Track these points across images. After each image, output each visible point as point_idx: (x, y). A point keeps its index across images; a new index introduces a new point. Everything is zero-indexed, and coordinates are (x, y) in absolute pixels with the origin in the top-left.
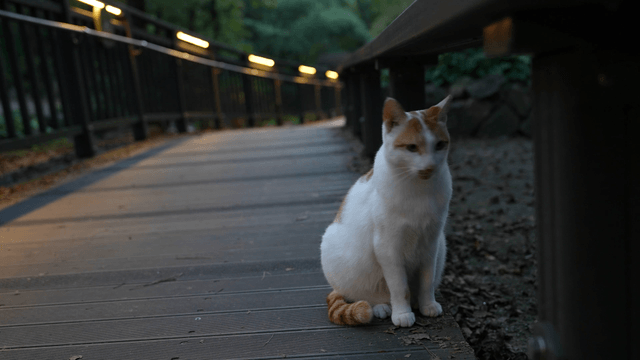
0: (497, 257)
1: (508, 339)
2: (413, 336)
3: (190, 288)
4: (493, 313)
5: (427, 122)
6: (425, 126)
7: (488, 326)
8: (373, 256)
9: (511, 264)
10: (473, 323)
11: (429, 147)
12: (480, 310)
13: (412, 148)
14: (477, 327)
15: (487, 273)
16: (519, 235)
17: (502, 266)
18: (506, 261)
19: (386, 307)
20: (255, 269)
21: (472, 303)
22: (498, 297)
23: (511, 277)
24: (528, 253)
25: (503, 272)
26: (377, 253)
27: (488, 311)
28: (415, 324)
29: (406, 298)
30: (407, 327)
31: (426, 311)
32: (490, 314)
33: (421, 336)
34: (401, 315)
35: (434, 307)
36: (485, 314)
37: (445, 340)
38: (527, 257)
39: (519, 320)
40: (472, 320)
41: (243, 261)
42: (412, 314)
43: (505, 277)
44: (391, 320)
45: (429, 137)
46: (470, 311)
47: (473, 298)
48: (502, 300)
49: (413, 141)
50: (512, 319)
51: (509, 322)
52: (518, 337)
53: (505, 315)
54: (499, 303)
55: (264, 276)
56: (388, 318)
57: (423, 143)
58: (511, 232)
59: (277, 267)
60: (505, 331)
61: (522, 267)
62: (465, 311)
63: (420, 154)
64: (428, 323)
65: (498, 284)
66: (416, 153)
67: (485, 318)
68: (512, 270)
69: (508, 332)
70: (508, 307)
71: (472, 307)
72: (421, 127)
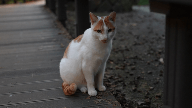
0: (114, 62)
1: (124, 95)
2: (98, 100)
3: (3, 82)
4: (117, 85)
5: (105, 21)
6: (104, 23)
7: (117, 91)
8: (82, 71)
9: (119, 65)
10: (111, 90)
11: (105, 31)
12: (113, 84)
13: (99, 31)
14: (113, 91)
15: (112, 69)
16: (120, 53)
17: (117, 66)
18: (117, 64)
19: (86, 88)
20: (28, 72)
21: (109, 82)
22: (118, 79)
23: (120, 70)
24: (124, 60)
25: (117, 69)
26: (84, 70)
27: (116, 84)
28: (97, 95)
29: (94, 85)
30: (95, 96)
31: (100, 89)
32: (116, 86)
33: (101, 100)
34: (92, 92)
35: (103, 88)
36: (115, 86)
37: (109, 101)
38: (125, 62)
39: (127, 87)
40: (111, 88)
41: (22, 69)
42: (96, 91)
43: (118, 70)
44: (88, 93)
45: (105, 28)
46: (110, 85)
47: (109, 80)
48: (120, 80)
49: (100, 29)
50: (125, 87)
51: (124, 88)
52: (127, 94)
53: (121, 86)
54: (119, 81)
55: (32, 76)
56: (87, 92)
57: (103, 29)
58: (117, 52)
59: (37, 71)
60: (123, 92)
61: (124, 67)
62: (108, 85)
63: (102, 34)
64: (102, 94)
65: (116, 73)
66: (101, 34)
67: (115, 88)
68: (120, 68)
69: (124, 92)
70: (122, 83)
71: (110, 84)
72: (103, 24)
